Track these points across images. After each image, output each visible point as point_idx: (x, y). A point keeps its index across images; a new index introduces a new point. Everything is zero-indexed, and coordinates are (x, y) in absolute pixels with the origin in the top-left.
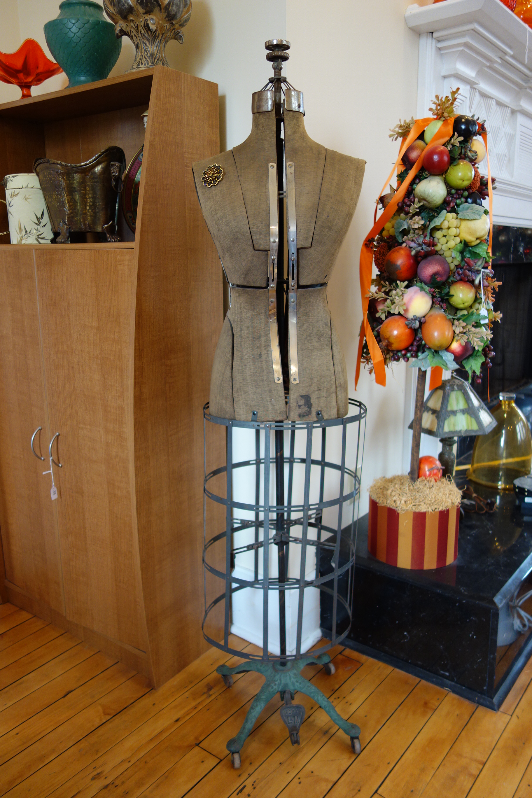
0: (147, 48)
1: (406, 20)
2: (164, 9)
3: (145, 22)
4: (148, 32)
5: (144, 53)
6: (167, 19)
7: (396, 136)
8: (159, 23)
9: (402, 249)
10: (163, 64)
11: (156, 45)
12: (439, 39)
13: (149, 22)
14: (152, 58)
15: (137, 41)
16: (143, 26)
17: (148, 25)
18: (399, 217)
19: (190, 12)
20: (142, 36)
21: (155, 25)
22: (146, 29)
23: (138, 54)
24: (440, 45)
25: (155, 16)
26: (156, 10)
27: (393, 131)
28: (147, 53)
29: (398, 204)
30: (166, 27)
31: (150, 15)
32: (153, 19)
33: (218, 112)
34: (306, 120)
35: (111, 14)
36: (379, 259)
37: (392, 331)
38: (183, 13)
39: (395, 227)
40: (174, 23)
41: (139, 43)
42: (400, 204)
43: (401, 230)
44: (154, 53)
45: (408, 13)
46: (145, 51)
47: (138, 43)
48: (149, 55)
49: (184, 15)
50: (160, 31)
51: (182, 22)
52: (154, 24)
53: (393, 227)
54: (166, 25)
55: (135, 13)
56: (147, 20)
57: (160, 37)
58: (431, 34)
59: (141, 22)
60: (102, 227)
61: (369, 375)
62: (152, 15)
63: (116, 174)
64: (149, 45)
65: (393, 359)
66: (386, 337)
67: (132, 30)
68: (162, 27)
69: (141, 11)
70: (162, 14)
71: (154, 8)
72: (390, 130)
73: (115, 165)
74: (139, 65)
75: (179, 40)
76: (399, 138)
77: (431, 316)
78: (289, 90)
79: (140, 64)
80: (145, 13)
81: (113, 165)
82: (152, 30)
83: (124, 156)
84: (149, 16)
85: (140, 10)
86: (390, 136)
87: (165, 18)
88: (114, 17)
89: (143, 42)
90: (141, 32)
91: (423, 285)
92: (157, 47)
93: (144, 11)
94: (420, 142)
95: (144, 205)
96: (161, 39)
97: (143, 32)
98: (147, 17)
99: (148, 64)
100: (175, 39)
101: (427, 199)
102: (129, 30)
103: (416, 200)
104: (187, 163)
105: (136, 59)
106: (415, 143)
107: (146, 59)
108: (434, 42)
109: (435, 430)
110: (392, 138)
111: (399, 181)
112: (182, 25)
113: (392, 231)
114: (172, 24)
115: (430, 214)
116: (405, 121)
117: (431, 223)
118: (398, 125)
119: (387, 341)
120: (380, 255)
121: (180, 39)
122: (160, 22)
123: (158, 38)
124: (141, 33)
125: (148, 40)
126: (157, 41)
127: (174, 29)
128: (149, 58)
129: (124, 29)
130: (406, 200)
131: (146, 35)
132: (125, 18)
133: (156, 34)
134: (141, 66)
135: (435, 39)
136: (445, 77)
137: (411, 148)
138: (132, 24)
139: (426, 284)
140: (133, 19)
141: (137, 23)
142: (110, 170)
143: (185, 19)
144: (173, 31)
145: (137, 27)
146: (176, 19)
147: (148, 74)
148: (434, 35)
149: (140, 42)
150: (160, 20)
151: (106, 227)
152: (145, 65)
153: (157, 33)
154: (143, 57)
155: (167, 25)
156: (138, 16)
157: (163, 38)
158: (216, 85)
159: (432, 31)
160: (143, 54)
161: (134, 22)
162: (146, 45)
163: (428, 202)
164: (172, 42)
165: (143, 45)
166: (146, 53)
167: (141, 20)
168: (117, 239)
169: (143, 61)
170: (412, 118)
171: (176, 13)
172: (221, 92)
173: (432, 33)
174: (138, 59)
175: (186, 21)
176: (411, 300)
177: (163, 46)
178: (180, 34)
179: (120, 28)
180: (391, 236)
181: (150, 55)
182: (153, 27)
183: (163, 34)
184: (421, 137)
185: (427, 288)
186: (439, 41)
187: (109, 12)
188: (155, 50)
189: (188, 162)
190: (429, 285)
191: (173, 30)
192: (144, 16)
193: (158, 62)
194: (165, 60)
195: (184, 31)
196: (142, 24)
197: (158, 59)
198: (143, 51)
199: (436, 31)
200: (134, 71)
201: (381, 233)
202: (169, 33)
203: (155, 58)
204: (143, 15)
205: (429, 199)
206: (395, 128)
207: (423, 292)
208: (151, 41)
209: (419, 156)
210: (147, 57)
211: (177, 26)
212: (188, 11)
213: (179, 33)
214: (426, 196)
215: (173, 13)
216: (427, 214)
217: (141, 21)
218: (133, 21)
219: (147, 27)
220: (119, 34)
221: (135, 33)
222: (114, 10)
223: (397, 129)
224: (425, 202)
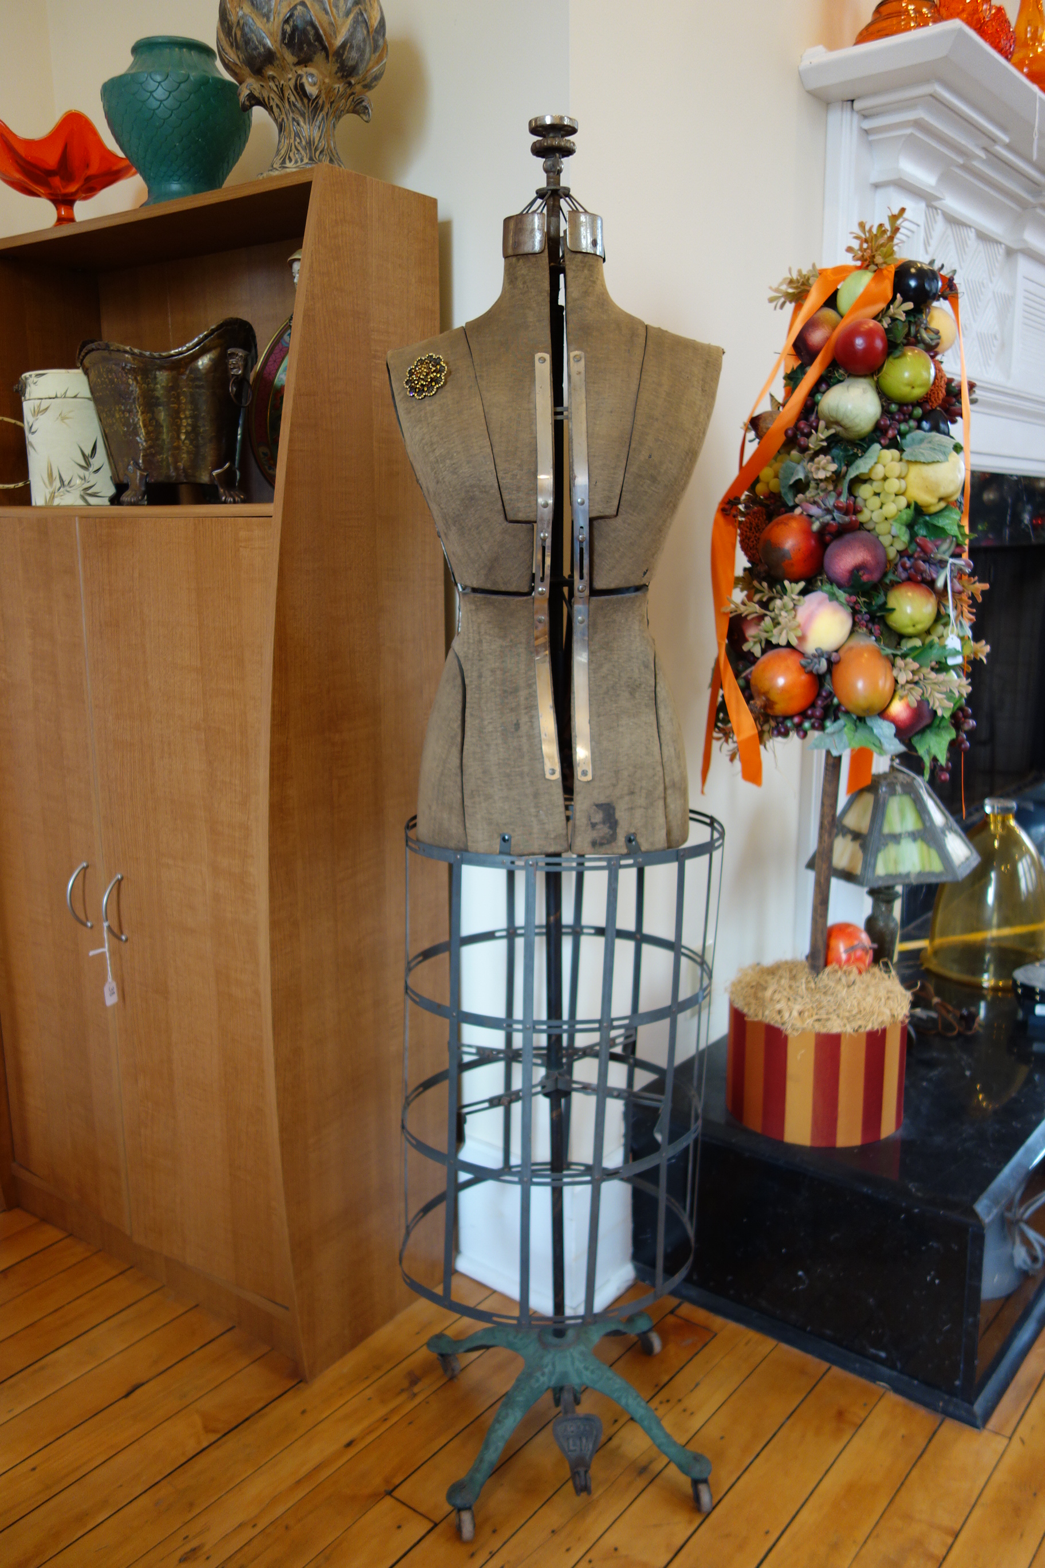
0: (300, 131)
1: (801, 77)
2: (333, 55)
3: (296, 80)
4: (302, 100)
5: (295, 140)
6: (339, 74)
7: (782, 300)
8: (324, 82)
9: (793, 518)
10: (331, 161)
11: (318, 123)
12: (865, 113)
13: (304, 80)
14: (310, 150)
15: (282, 117)
16: (292, 88)
17: (302, 86)
18: (787, 456)
19: (384, 62)
20: (290, 106)
21: (317, 87)
22: (298, 93)
23: (283, 141)
24: (867, 125)
25: (317, 68)
26: (319, 57)
27: (777, 290)
28: (300, 139)
29: (786, 433)
30: (336, 91)
31: (306, 66)
32: (312, 75)
33: (437, 252)
34: (607, 270)
35: (230, 64)
36: (749, 539)
37: (773, 679)
38: (371, 64)
39: (780, 476)
40: (353, 82)
41: (285, 120)
42: (790, 432)
43: (791, 482)
44: (314, 139)
45: (805, 64)
46: (297, 135)
47: (283, 119)
48: (304, 143)
49: (372, 68)
50: (326, 98)
51: (368, 80)
52: (315, 84)
53: (776, 476)
54: (337, 86)
55: (278, 62)
56: (300, 76)
57: (326, 109)
58: (849, 103)
59: (290, 79)
60: (211, 475)
61: (729, 763)
62: (310, 66)
63: (238, 371)
64: (305, 123)
65: (775, 732)
66: (762, 690)
67: (272, 95)
68: (330, 90)
69: (290, 58)
70: (330, 64)
71: (315, 53)
72: (770, 288)
73: (237, 355)
74: (284, 162)
75: (362, 115)
76: (788, 304)
77: (851, 649)
78: (575, 212)
79: (287, 161)
80: (298, 63)
81: (232, 355)
82: (311, 95)
83: (254, 337)
84: (305, 69)
85: (286, 57)
86: (771, 300)
87: (336, 73)
88: (237, 71)
89: (294, 119)
90: (288, 99)
91: (835, 589)
92: (319, 128)
93: (295, 60)
94: (829, 313)
95: (291, 431)
96: (327, 114)
97: (292, 99)
98: (302, 71)
99: (302, 160)
100: (355, 112)
101: (843, 423)
102: (265, 95)
103: (822, 424)
104: (376, 351)
105: (278, 151)
106: (820, 314)
107: (298, 150)
108: (856, 118)
109: (858, 871)
110: (773, 304)
111: (788, 388)
112: (368, 87)
113: (774, 484)
114: (350, 84)
115: (848, 451)
116: (800, 272)
117: (850, 469)
118: (785, 279)
119: (764, 698)
120: (751, 529)
121: (364, 113)
122: (327, 80)
123: (321, 110)
124: (289, 102)
125: (303, 115)
126: (321, 116)
127: (353, 94)
128: (305, 149)
129: (257, 94)
130: (802, 424)
131: (299, 105)
132: (258, 71)
133: (317, 103)
134: (288, 164)
135: (858, 112)
136: (877, 186)
137: (811, 324)
138: (271, 84)
139: (840, 586)
140: (275, 74)
141: (282, 82)
142: (227, 364)
143: (374, 74)
144: (352, 97)
145: (282, 89)
146: (358, 74)
147: (303, 179)
148: (857, 105)
149: (288, 119)
150: (326, 77)
151: (218, 475)
152: (296, 162)
153: (320, 102)
154: (293, 147)
155: (339, 86)
156: (283, 68)
157: (330, 112)
158: (434, 202)
159: (852, 98)
160: (292, 141)
161: (276, 80)
162: (298, 124)
163: (845, 428)
164: (349, 120)
165: (293, 125)
166: (298, 140)
167: (290, 76)
168: (239, 497)
169: (291, 155)
170: (814, 266)
171: (357, 63)
172: (442, 214)
173: (852, 101)
174: (283, 152)
175: (376, 78)
176: (810, 618)
177: (332, 125)
178: (364, 104)
179: (248, 92)
180: (771, 493)
181: (307, 143)
182: (312, 90)
183: (332, 103)
184: (831, 302)
185: (842, 595)
186: (865, 117)
187: (227, 61)
188: (316, 134)
189: (378, 348)
190: (846, 589)
191: (350, 96)
192: (294, 69)
193: (321, 156)
194: (335, 154)
195: (372, 97)
196: (292, 83)
197: (321, 152)
198: (293, 136)
199: (859, 98)
200: (275, 173)
201: (752, 488)
202: (343, 101)
203: (316, 149)
204: (293, 67)
205: (846, 422)
206: (781, 284)
207: (835, 603)
208: (309, 117)
209: (828, 339)
210: (299, 148)
211: (358, 88)
212: (380, 58)
213: (363, 101)
214: (840, 418)
215: (351, 63)
216: (842, 450)
217: (288, 80)
218: (273, 78)
219: (300, 90)
220: (247, 103)
221: (277, 100)
222: (238, 57)
223: (784, 287)
224: (839, 429)
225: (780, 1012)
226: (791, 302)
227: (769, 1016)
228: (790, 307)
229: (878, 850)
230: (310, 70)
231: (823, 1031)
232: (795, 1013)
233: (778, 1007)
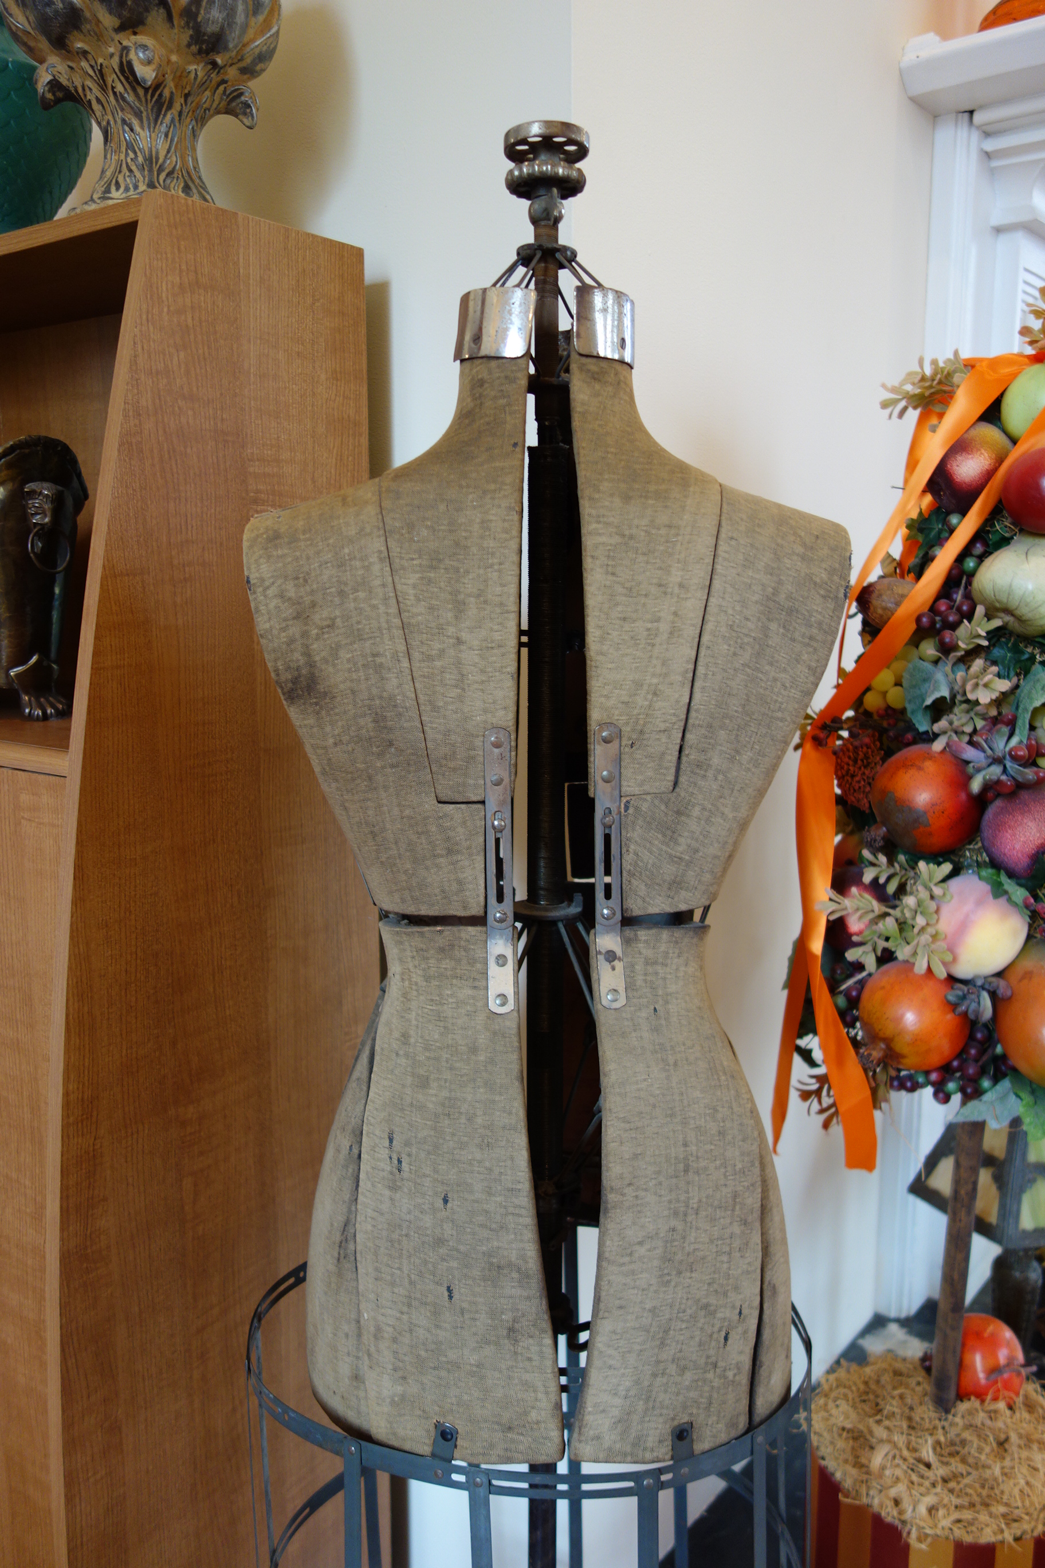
0: (135, 140)
1: (903, 76)
2: (181, 15)
3: (121, 57)
4: (134, 90)
5: (127, 155)
6: (194, 48)
7: (903, 403)
8: (169, 61)
9: (930, 756)
10: (187, 189)
11: (163, 128)
12: (988, 128)
13: (132, 56)
14: (151, 171)
15: (106, 117)
16: (117, 70)
17: (130, 64)
18: (915, 649)
19: (274, 30)
20: (117, 100)
21: (153, 66)
22: (127, 79)
23: (109, 156)
24: (990, 145)
25: (156, 38)
26: (156, 17)
27: (893, 390)
28: (135, 153)
29: (918, 620)
30: (193, 75)
31: (135, 33)
32: (144, 47)
33: (363, 330)
35: (20, 34)
36: (853, 776)
37: (899, 1019)
38: (251, 33)
39: (904, 684)
40: (219, 61)
41: (112, 122)
42: (924, 620)
43: (929, 702)
44: (157, 153)
45: (909, 58)
46: (130, 146)
47: (108, 123)
48: (140, 159)
49: (253, 40)
50: (176, 86)
51: (248, 60)
52: (149, 62)
53: (898, 684)
54: (192, 68)
55: (88, 26)
56: (125, 49)
57: (177, 106)
58: (966, 116)
59: (112, 55)
60: (8, 675)
62: (142, 33)
63: (43, 519)
64: (142, 128)
65: (896, 1083)
66: (881, 1035)
67: (89, 83)
68: (181, 76)
69: (108, 20)
70: (176, 31)
71: (147, 10)
72: (884, 386)
73: (41, 493)
74: (108, 190)
75: (240, 117)
76: (910, 410)
77: (1028, 975)
79: (113, 188)
80: (121, 28)
81: (32, 494)
82: (144, 81)
84: (133, 38)
85: (101, 18)
86: (885, 405)
87: (189, 45)
88: (32, 44)
89: (124, 122)
90: (113, 88)
91: (1003, 878)
92: (166, 136)
93: (116, 22)
94: (989, 432)
95: (97, 638)
96: (180, 114)
97: (119, 88)
98: (129, 40)
99: (136, 187)
100: (228, 111)
101: (1018, 613)
102: (78, 83)
103: (980, 610)
104: (258, 491)
105: (103, 172)
106: (973, 433)
107: (130, 171)
108: (975, 135)
109: (993, 1219)
110: (888, 411)
111: (909, 542)
112: (249, 72)
113: (895, 697)
114: (214, 64)
115: (1023, 653)
116: (934, 362)
117: (1026, 686)
118: (910, 374)
119: (883, 1046)
120: (855, 761)
121: (245, 114)
122: (174, 58)
123: (170, 107)
124: (115, 93)
125: (138, 115)
126: (169, 117)
127: (224, 82)
128: (142, 169)
129: (64, 81)
130: (942, 606)
131: (130, 98)
132: (60, 43)
133: (160, 95)
134: (114, 193)
135: (978, 128)
136: (999, 230)
137: (959, 447)
138: (84, 64)
139: (1011, 875)
140: (87, 48)
141: (100, 60)
142: (24, 508)
143: (257, 51)
144: (222, 88)
145: (101, 71)
146: (226, 48)
147: (135, 219)
148: (978, 118)
149: (115, 121)
150: (172, 51)
151: (17, 675)
152: (127, 189)
153: (166, 93)
154: (124, 166)
155: (197, 69)
156: (99, 37)
157: (186, 110)
158: (358, 254)
159: (971, 109)
160: (123, 156)
161: (90, 57)
162: (132, 130)
163: (1019, 619)
164: (221, 123)
165: (124, 131)
166: (131, 155)
167: (111, 50)
168: (53, 706)
169: (121, 179)
170: (956, 353)
171: (222, 28)
172: (371, 272)
173: (971, 112)
174: (108, 174)
175: (264, 57)
176: (963, 927)
177: (189, 132)
178: (243, 98)
179: (49, 78)
180: (888, 707)
181: (145, 159)
182: (146, 73)
183: (186, 96)
184: (992, 414)
185: (1020, 894)
186: (987, 134)
187: (14, 28)
188: (161, 146)
189: (261, 487)
190: (1023, 881)
191: (218, 85)
192: (117, 37)
193: (168, 181)
194: (194, 177)
195: (256, 88)
196: (115, 62)
197: (169, 174)
198: (123, 149)
199: (982, 107)
200: (93, 207)
201: (858, 704)
202: (208, 93)
203: (160, 170)
204: (113, 34)
205: (1024, 611)
206: (903, 382)
207: (1002, 901)
208: (148, 119)
209: (989, 475)
210: (134, 168)
211: (232, 73)
212: (267, 25)
213: (242, 94)
214: (1013, 604)
215: (211, 28)
216: (1009, 650)
217: (108, 55)
218: (85, 53)
219: (127, 70)
220: (49, 96)
221: (97, 91)
222: (27, 18)
223: (909, 388)
224: (1008, 618)
225: (897, 1502)
226: (915, 408)
227: (880, 1503)
228: (913, 415)
229: (1022, 1190)
230: (141, 39)
231: (968, 1539)
232: (922, 1510)
233: (893, 1492)
